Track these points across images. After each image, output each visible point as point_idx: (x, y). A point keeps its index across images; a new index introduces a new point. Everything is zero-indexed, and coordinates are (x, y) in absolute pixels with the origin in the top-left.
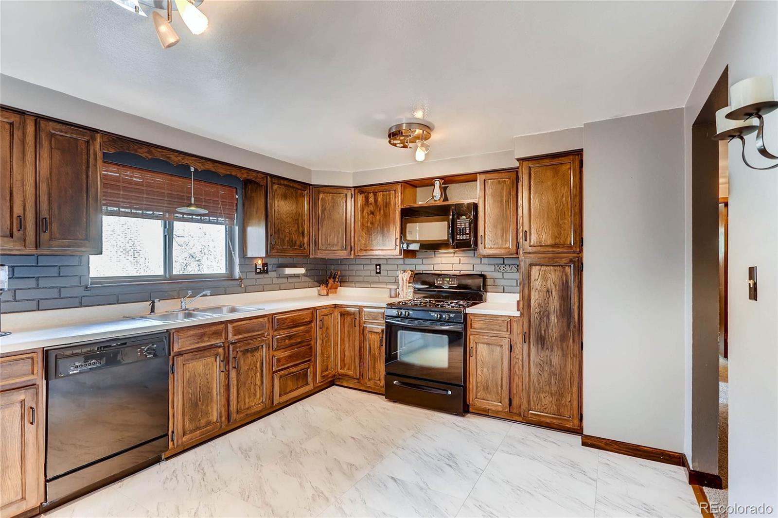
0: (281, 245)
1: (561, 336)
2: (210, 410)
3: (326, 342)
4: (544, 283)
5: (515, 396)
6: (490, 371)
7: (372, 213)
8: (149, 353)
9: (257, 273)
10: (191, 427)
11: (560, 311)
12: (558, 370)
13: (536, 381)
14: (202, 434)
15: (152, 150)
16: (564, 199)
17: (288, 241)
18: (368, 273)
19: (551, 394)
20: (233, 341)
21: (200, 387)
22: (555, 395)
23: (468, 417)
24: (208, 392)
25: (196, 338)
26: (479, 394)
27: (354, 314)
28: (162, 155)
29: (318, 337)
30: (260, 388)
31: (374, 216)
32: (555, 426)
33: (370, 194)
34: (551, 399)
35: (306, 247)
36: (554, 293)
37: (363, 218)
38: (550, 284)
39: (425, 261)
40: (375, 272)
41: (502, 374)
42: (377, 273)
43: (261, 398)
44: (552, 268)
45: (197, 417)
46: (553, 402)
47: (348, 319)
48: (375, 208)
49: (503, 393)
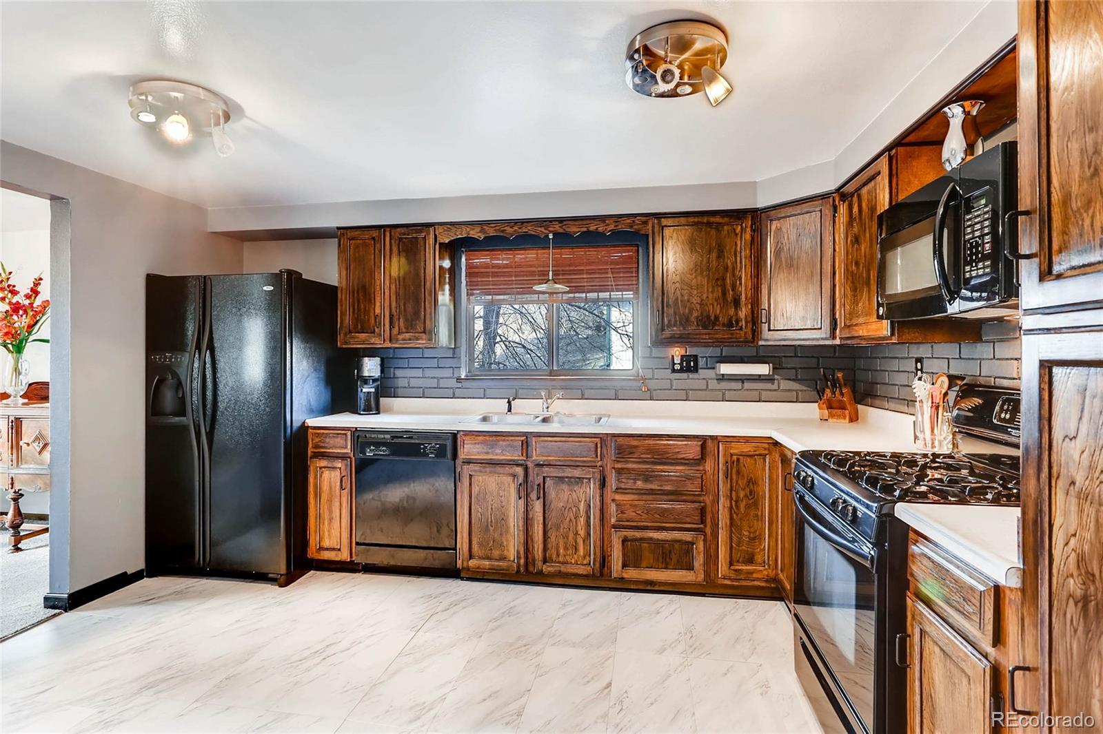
0: (681, 324)
2: (505, 543)
3: (748, 507)
8: (432, 453)
9: (674, 371)
10: (480, 552)
14: (491, 567)
15: (485, 227)
17: (697, 317)
18: (905, 379)
20: (541, 463)
21: (492, 508)
24: (503, 519)
25: (485, 447)
28: (495, 230)
29: (721, 493)
30: (584, 541)
35: (744, 327)
43: (587, 557)
45: (488, 544)
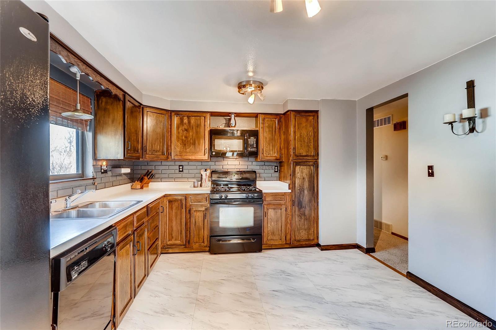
1: (309, 200)
4: (302, 175)
5: (288, 234)
6: (275, 223)
7: (186, 130)
9: (102, 173)
11: (309, 188)
12: (308, 217)
13: (298, 224)
16: (311, 133)
17: (133, 147)
18: (173, 171)
19: (305, 229)
22: (307, 230)
23: (263, 252)
26: (269, 237)
27: (181, 200)
29: (160, 219)
31: (188, 132)
32: (305, 246)
33: (184, 117)
34: (305, 232)
35: (140, 153)
36: (306, 179)
37: (179, 133)
38: (304, 175)
39: (217, 163)
40: (178, 170)
41: (281, 224)
42: (180, 171)
44: (305, 167)
46: (306, 234)
47: (175, 205)
48: (188, 127)
49: (282, 234)
